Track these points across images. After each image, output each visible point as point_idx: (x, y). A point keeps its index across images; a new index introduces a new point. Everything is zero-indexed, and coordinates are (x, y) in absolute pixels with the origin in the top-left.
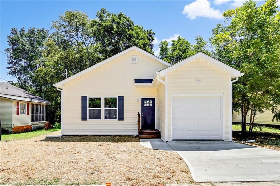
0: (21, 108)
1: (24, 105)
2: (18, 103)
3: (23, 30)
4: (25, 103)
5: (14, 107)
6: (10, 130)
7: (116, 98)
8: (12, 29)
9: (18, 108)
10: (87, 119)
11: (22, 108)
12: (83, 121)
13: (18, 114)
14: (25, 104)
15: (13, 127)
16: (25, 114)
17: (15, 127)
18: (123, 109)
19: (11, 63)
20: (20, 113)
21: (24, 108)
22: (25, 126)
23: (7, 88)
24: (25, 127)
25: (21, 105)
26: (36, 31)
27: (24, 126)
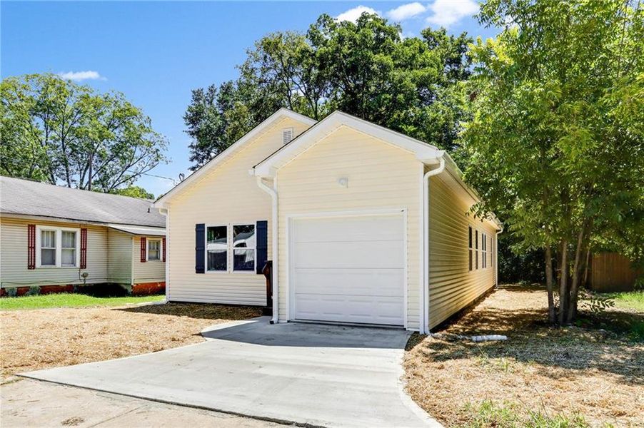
0: (150, 248)
1: (158, 243)
2: (143, 240)
3: (212, 90)
4: (158, 239)
5: (136, 247)
6: (130, 290)
7: (253, 226)
8: (194, 92)
9: (143, 250)
10: (204, 270)
11: (154, 249)
12: (198, 274)
13: (143, 260)
14: (159, 241)
15: (132, 284)
16: (159, 259)
17: (137, 284)
18: (266, 249)
19: (196, 158)
20: (147, 259)
21: (157, 248)
22: (160, 283)
23: (149, 212)
24: (159, 285)
25: (150, 243)
26: (236, 87)
27: (156, 283)
